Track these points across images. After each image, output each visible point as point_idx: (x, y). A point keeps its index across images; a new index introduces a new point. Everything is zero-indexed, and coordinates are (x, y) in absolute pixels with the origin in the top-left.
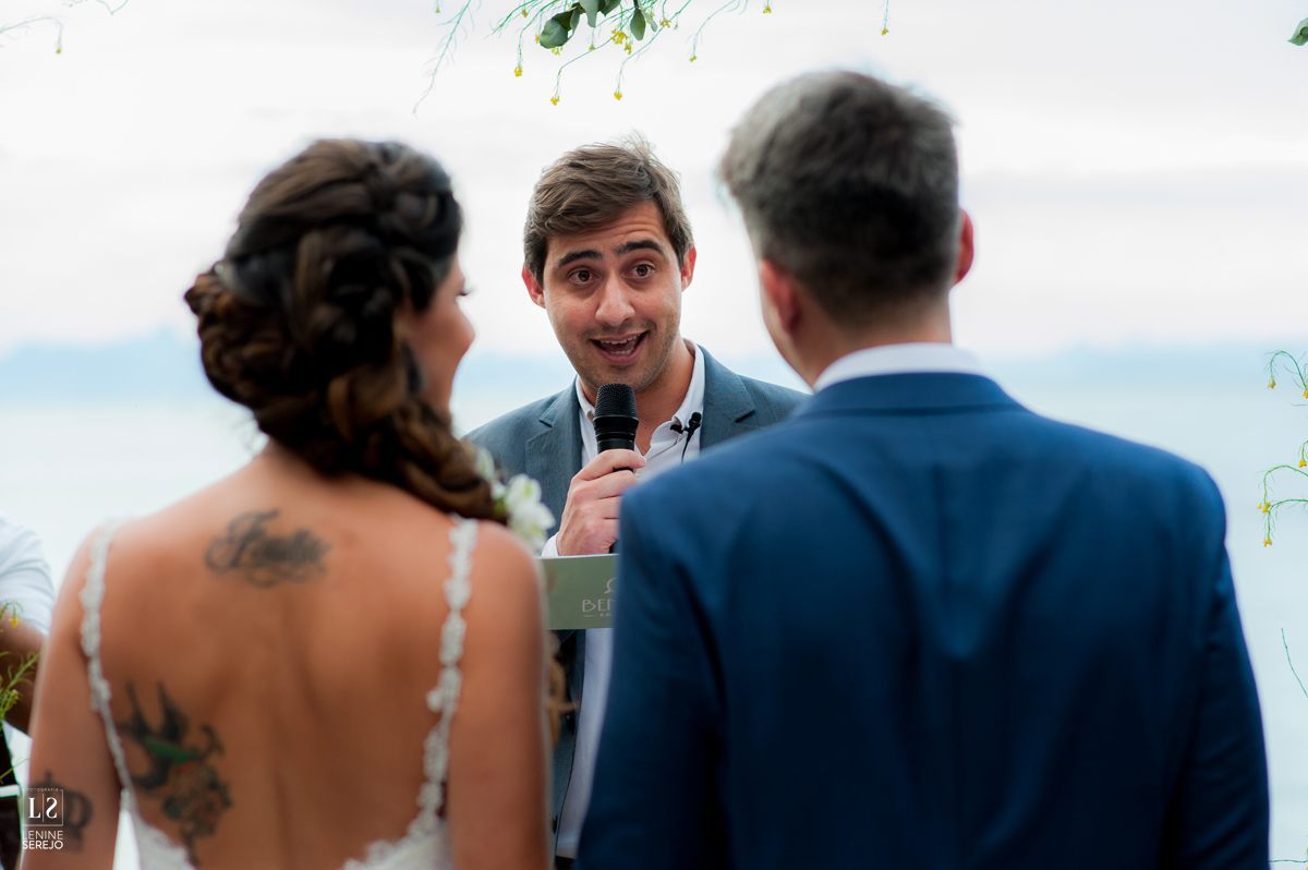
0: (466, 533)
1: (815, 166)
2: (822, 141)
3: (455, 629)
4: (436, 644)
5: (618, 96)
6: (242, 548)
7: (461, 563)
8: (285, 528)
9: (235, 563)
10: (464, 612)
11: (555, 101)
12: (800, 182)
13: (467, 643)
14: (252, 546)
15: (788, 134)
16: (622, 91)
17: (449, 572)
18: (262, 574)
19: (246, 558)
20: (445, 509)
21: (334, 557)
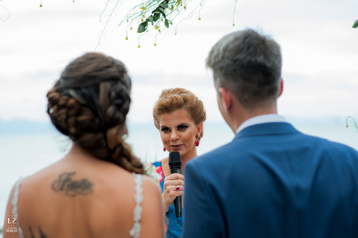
0: (138, 179)
1: (241, 56)
2: (242, 49)
3: (138, 210)
4: (132, 215)
5: (155, 45)
6: (64, 184)
7: (139, 189)
8: (77, 178)
9: (61, 189)
10: (141, 205)
11: (139, 47)
12: (235, 61)
13: (142, 215)
14: (67, 183)
15: (231, 46)
16: (156, 44)
17: (135, 192)
18: (71, 193)
19: (65, 187)
20: (131, 171)
21: (97, 188)
